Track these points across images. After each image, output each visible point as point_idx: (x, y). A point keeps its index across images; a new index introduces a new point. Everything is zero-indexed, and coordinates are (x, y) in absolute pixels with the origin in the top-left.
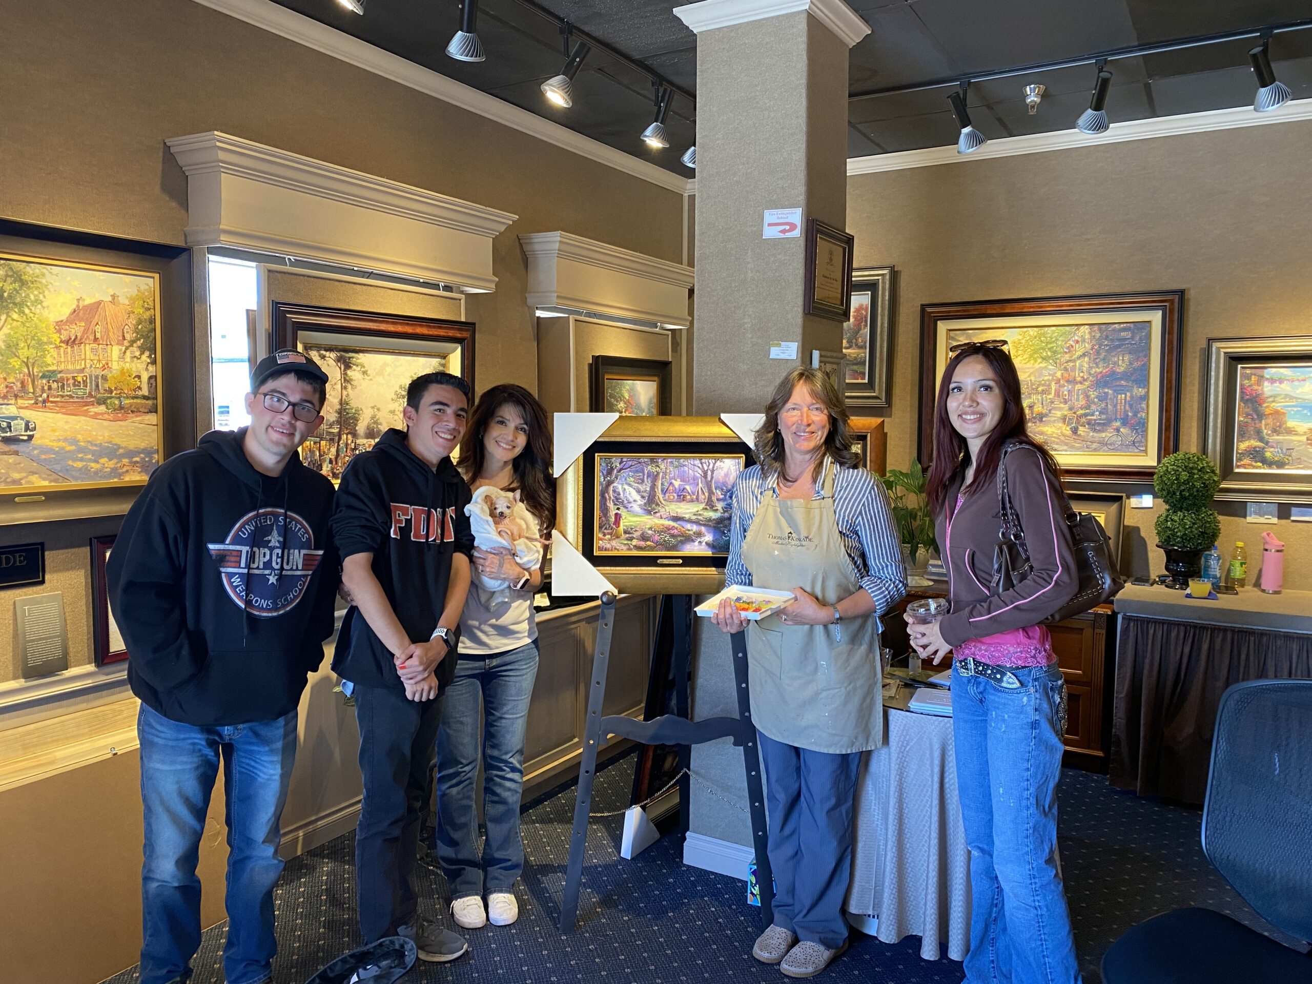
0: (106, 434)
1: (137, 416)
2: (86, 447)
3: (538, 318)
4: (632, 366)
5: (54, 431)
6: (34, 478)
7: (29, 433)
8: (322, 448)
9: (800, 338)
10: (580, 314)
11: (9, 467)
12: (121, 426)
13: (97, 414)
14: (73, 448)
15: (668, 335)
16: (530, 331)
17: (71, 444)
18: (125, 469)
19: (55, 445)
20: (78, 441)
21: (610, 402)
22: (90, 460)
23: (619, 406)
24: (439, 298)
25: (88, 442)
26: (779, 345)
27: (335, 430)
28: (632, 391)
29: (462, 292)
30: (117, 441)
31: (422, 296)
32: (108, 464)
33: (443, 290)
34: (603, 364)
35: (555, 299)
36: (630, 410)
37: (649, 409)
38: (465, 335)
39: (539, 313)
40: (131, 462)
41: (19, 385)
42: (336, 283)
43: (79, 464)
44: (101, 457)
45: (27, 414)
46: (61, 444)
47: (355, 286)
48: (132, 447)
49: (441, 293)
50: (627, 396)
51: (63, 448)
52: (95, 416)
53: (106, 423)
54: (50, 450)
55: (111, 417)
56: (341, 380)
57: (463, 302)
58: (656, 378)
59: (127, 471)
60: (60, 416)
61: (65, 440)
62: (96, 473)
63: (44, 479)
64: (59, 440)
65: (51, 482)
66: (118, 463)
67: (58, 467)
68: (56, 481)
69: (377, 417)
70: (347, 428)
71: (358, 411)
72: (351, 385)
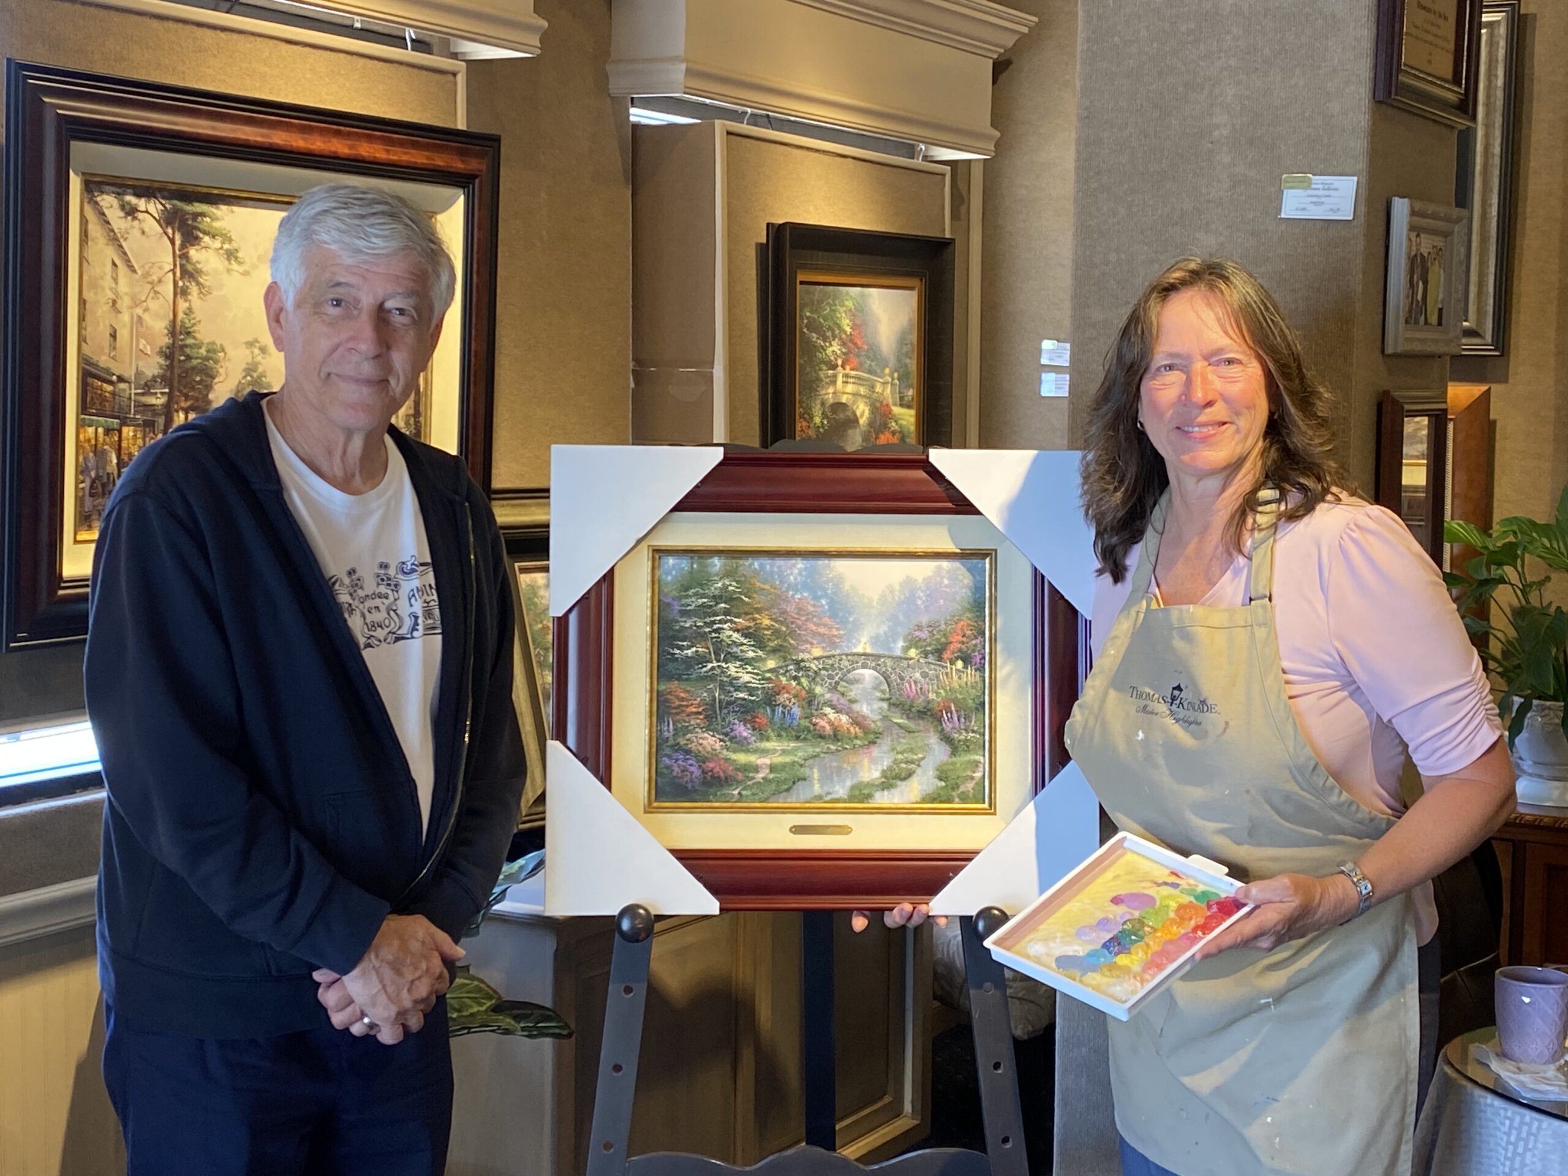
3: (636, 127)
4: (861, 251)
8: (124, 444)
9: (1362, 165)
10: (738, 116)
15: (944, 175)
16: (615, 160)
21: (808, 341)
23: (829, 351)
24: (403, 69)
26: (1306, 185)
27: (158, 400)
28: (860, 313)
29: (455, 56)
31: (362, 61)
33: (413, 50)
34: (791, 247)
35: (681, 77)
36: (855, 361)
37: (899, 360)
38: (473, 165)
39: (639, 115)
42: (155, 24)
47: (199, 32)
49: (409, 55)
50: (846, 325)
56: (173, 271)
57: (461, 79)
58: (915, 282)
69: (260, 369)
70: (187, 397)
71: (215, 352)
72: (198, 284)
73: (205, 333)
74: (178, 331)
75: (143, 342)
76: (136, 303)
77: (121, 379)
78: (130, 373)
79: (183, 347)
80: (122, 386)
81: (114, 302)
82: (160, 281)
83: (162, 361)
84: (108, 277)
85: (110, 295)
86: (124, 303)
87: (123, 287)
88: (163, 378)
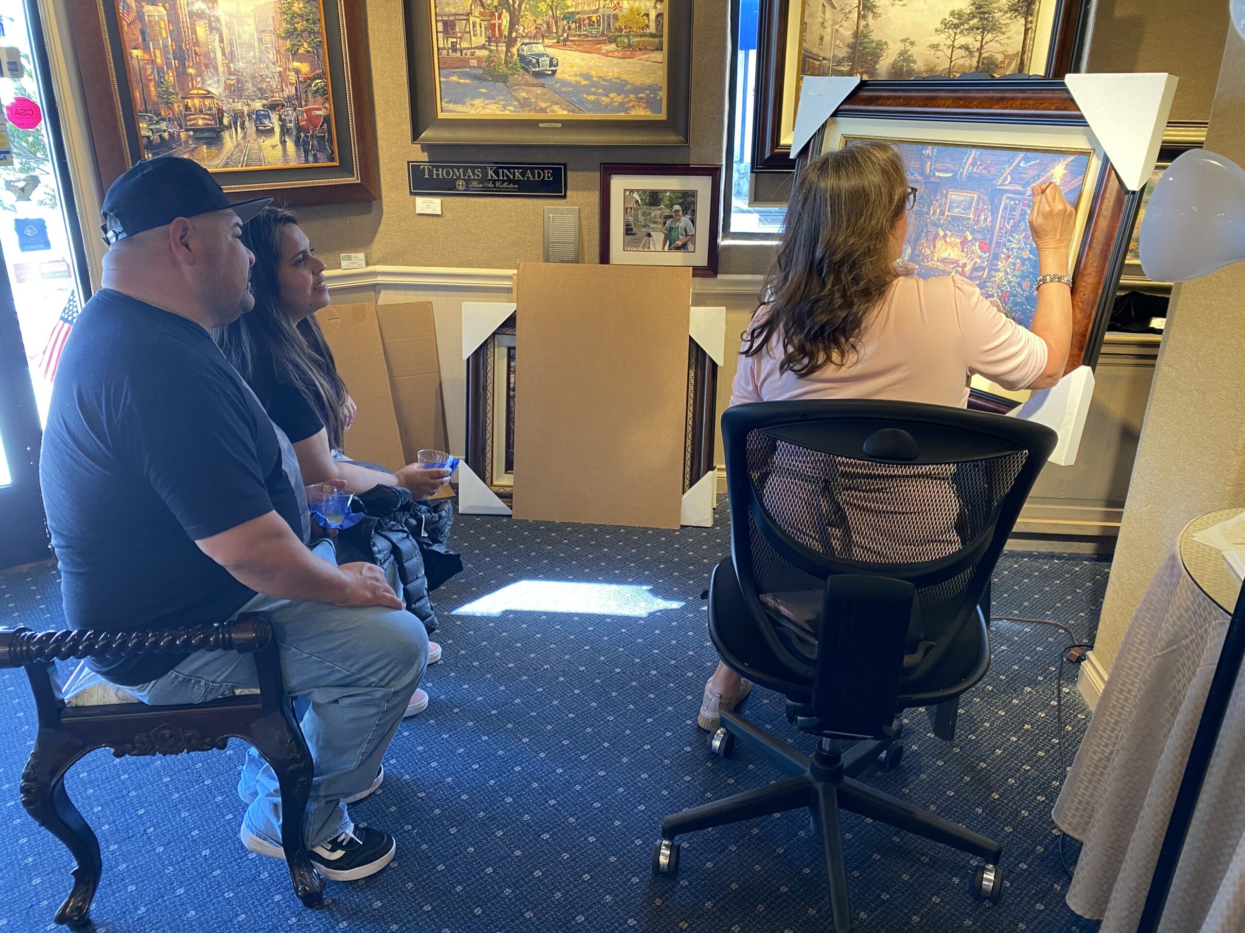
0: (616, 70)
1: (644, 54)
2: (598, 82)
5: (572, 67)
6: (556, 108)
7: (553, 68)
11: (537, 97)
12: (629, 63)
13: (608, 52)
14: (587, 82)
17: (586, 79)
18: (631, 105)
19: (572, 79)
20: (592, 76)
22: (601, 95)
25: (600, 77)
30: (625, 77)
32: (616, 98)
40: (637, 98)
41: (545, 25)
43: (592, 98)
44: (611, 92)
45: (551, 51)
46: (578, 79)
48: (638, 84)
51: (578, 83)
52: (606, 54)
53: (616, 60)
54: (568, 84)
55: (620, 54)
56: (858, 7)
59: (633, 106)
60: (577, 53)
61: (581, 75)
62: (606, 106)
63: (564, 109)
64: (576, 75)
65: (569, 111)
66: (625, 98)
67: (575, 99)
68: (573, 111)
69: (909, 53)
70: (862, 67)
71: (881, 45)
72: (873, 12)
73: (875, 36)
74: (860, 36)
75: (838, 42)
76: (835, 23)
77: (824, 59)
78: (829, 55)
79: (861, 43)
80: (825, 62)
81: (823, 23)
82: (850, 12)
83: (849, 50)
84: (820, 12)
85: (820, 20)
86: (828, 24)
87: (828, 15)
88: (849, 58)
